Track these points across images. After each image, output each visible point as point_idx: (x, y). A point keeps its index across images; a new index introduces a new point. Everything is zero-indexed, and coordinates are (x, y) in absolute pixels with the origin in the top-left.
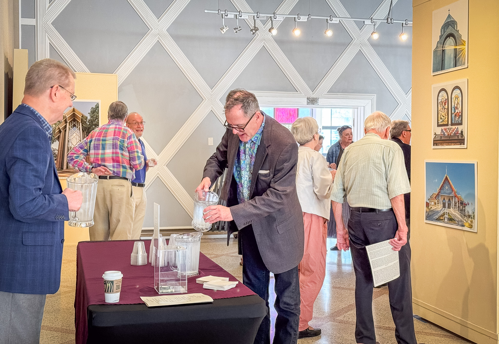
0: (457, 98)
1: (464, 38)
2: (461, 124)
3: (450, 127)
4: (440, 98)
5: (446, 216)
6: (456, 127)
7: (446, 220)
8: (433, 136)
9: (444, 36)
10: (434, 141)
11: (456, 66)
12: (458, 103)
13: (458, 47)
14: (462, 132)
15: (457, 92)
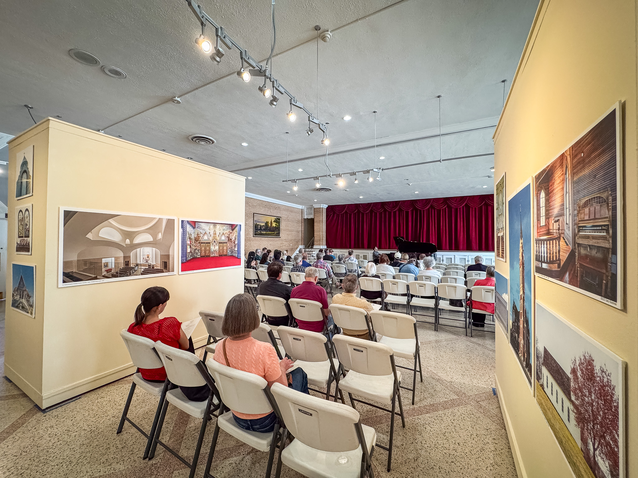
0: (27, 218)
1: (31, 174)
2: (28, 237)
3: (24, 238)
4: (19, 217)
5: (21, 304)
6: (27, 238)
7: (21, 308)
8: (16, 245)
9: (22, 172)
10: (17, 248)
11: (26, 194)
12: (27, 222)
13: (28, 180)
14: (29, 242)
15: (27, 213)
